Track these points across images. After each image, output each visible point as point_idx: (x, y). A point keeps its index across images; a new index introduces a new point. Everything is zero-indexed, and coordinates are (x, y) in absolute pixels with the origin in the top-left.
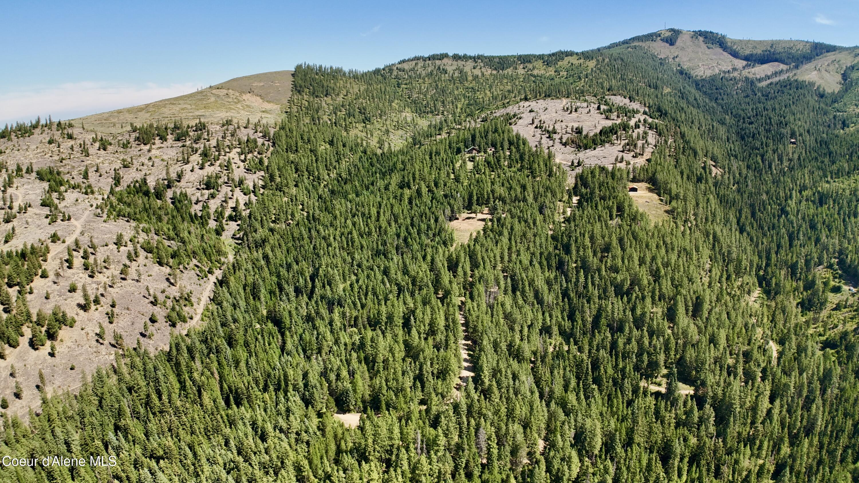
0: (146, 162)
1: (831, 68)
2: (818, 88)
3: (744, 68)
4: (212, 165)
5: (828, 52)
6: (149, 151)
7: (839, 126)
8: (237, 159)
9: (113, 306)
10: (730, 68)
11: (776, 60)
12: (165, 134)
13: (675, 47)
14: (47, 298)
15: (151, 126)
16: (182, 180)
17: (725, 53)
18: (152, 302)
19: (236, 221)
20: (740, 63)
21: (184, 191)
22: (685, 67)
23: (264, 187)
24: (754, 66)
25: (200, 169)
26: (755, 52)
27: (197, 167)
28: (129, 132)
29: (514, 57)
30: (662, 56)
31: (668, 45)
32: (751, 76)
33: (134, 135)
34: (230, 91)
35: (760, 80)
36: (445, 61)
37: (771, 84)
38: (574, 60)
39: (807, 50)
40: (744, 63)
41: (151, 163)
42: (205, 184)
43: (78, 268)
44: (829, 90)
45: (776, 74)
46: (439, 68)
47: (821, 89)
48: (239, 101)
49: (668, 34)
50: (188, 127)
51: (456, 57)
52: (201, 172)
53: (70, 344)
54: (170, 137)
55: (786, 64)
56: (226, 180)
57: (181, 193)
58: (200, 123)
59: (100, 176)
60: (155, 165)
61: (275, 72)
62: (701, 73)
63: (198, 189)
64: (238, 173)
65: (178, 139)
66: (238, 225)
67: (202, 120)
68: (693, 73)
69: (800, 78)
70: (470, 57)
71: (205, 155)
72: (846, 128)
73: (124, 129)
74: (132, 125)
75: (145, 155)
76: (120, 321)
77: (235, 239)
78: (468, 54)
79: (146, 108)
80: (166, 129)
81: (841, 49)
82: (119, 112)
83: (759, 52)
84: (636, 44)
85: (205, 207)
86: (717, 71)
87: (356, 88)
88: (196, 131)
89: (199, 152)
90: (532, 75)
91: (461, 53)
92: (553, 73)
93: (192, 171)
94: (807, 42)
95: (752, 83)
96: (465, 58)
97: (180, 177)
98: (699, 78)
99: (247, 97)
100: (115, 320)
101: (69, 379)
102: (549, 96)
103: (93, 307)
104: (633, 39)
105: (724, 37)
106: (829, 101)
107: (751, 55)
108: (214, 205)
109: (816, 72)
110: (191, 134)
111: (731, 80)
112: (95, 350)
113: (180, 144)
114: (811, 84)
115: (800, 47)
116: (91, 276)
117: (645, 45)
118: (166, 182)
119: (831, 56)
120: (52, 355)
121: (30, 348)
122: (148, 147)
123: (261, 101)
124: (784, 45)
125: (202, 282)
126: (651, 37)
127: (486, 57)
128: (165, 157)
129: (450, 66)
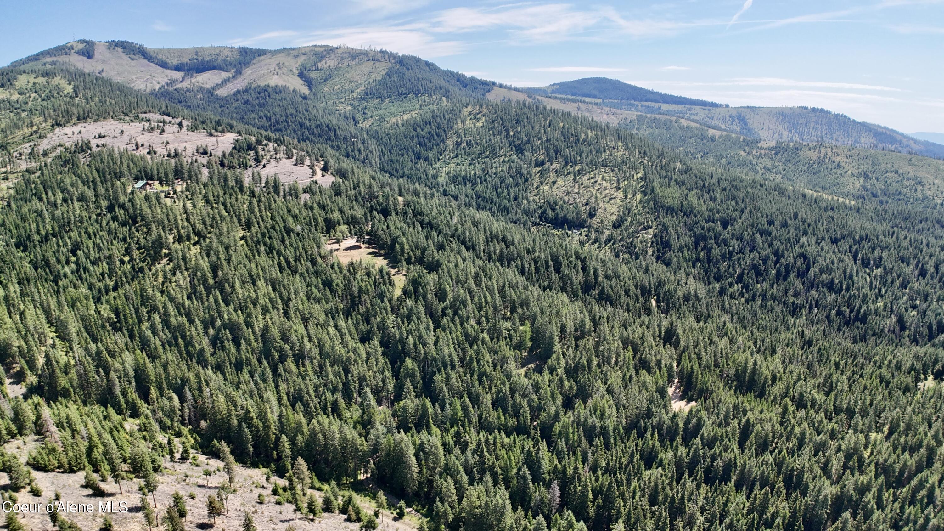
1: (283, 71)
2: (293, 91)
3: (183, 78)
10: (167, 80)
13: (95, 60)
17: (152, 64)
24: (193, 76)
26: (183, 61)
30: (86, 71)
32: (200, 85)
35: (214, 89)
39: (237, 55)
40: (180, 73)
81: (272, 52)
83: (187, 60)
86: (156, 84)
94: (232, 48)
107: (182, 64)
115: (227, 52)
119: (269, 60)
124: (209, 52)
126: (62, 50)
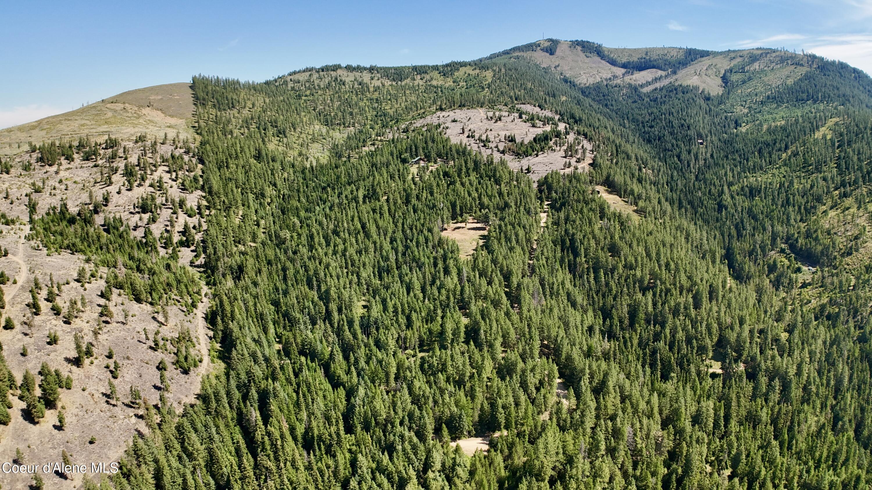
0: (57, 185)
1: (710, 72)
2: (703, 92)
3: (624, 75)
4: (140, 185)
5: (702, 57)
6: (57, 173)
7: (733, 125)
8: (166, 177)
9: (110, 356)
10: (609, 76)
11: (654, 67)
12: (70, 153)
13: (554, 56)
14: (23, 354)
15: (53, 144)
16: (109, 204)
17: (603, 62)
18: (151, 348)
19: (188, 247)
20: (620, 71)
21: (118, 217)
22: (567, 76)
23: (208, 208)
24: (632, 74)
25: (128, 190)
26: (631, 60)
27: (123, 189)
28: (27, 152)
29: (409, 68)
30: (544, 65)
31: (548, 54)
32: (633, 83)
33: (35, 155)
34: (127, 105)
35: (642, 86)
36: (339, 72)
37: (656, 89)
38: (469, 70)
39: (681, 56)
40: (623, 70)
41: (63, 187)
42: (141, 208)
43: (46, 314)
44: (713, 93)
45: (656, 80)
46: (336, 79)
47: (706, 93)
48: (139, 117)
49: (547, 44)
50: (96, 144)
51: (349, 68)
52: (130, 193)
53: (75, 411)
54: (75, 156)
55: (664, 70)
56: (164, 202)
57: (114, 218)
58: (110, 139)
59: (11, 203)
60: (69, 188)
61: (171, 85)
62: (585, 81)
63: (131, 213)
64: (175, 193)
65: (87, 158)
66: (192, 251)
67: (113, 137)
68: (577, 81)
69: (685, 84)
70: (365, 69)
71: (129, 173)
72: (739, 128)
73: (21, 149)
74: (30, 144)
75: (54, 178)
76: (125, 375)
77: (195, 266)
78: (362, 65)
79: (39, 125)
80: (70, 147)
81: (715, 54)
82: (9, 131)
83: (636, 59)
84: (516, 54)
85: (148, 233)
86: (598, 79)
87: (260, 100)
88: (106, 148)
89: (120, 171)
90: (430, 85)
91: (354, 65)
92: (452, 83)
93: (119, 193)
94: (680, 49)
95: (636, 89)
96: (359, 69)
97: (106, 200)
98: (582, 85)
99: (146, 111)
100: (119, 373)
101: (94, 456)
102: (464, 106)
103: (87, 361)
104: (514, 49)
105: (600, 46)
106: (716, 103)
107: (629, 62)
108: (157, 230)
109: (696, 77)
110: (102, 152)
111: (616, 86)
112: (108, 414)
113: (91, 164)
114: (696, 88)
115: (674, 53)
116: (67, 322)
117: (527, 55)
118: (91, 207)
119: (706, 61)
120: (59, 428)
121: (26, 423)
122: (55, 168)
123: (163, 115)
124: (658, 53)
125: (189, 317)
126: (530, 47)
127: (381, 68)
128: (78, 179)
129: (349, 78)
